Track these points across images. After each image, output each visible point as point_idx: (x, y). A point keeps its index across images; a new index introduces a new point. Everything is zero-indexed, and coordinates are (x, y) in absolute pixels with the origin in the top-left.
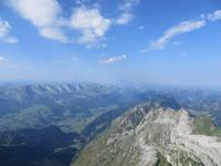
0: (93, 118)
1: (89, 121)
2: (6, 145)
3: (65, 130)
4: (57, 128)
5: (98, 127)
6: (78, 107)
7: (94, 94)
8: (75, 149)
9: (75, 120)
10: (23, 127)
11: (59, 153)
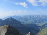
1: (43, 24)
2: (27, 26)
3: (37, 25)
5: (46, 26)
6: (41, 21)
7: (45, 18)
8: (40, 30)
9: (40, 23)
10: (29, 23)
11: (36, 30)
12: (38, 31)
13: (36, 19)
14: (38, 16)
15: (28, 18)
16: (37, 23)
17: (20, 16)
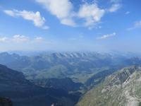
0: (93, 75)
1: (90, 76)
2: (43, 86)
3: (75, 81)
4: (70, 79)
5: (96, 81)
6: (83, 67)
7: (93, 59)
8: (81, 93)
9: (80, 75)
10: (51, 77)
11: (71, 94)
12: (76, 98)
13: (71, 64)
14: (75, 54)
15: (49, 60)
16: (74, 74)
17: (20, 55)
